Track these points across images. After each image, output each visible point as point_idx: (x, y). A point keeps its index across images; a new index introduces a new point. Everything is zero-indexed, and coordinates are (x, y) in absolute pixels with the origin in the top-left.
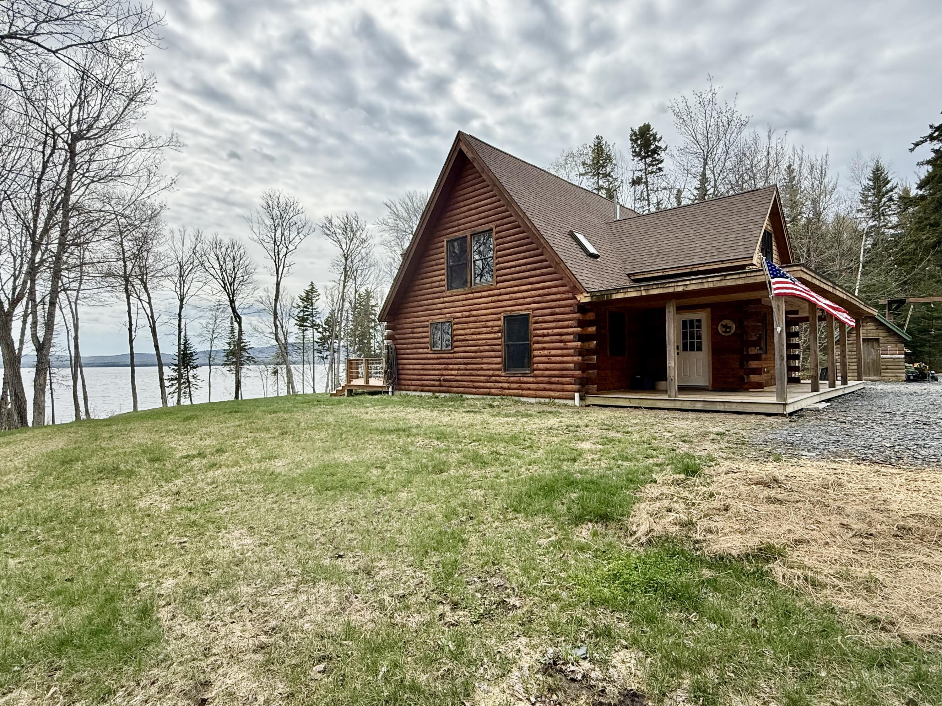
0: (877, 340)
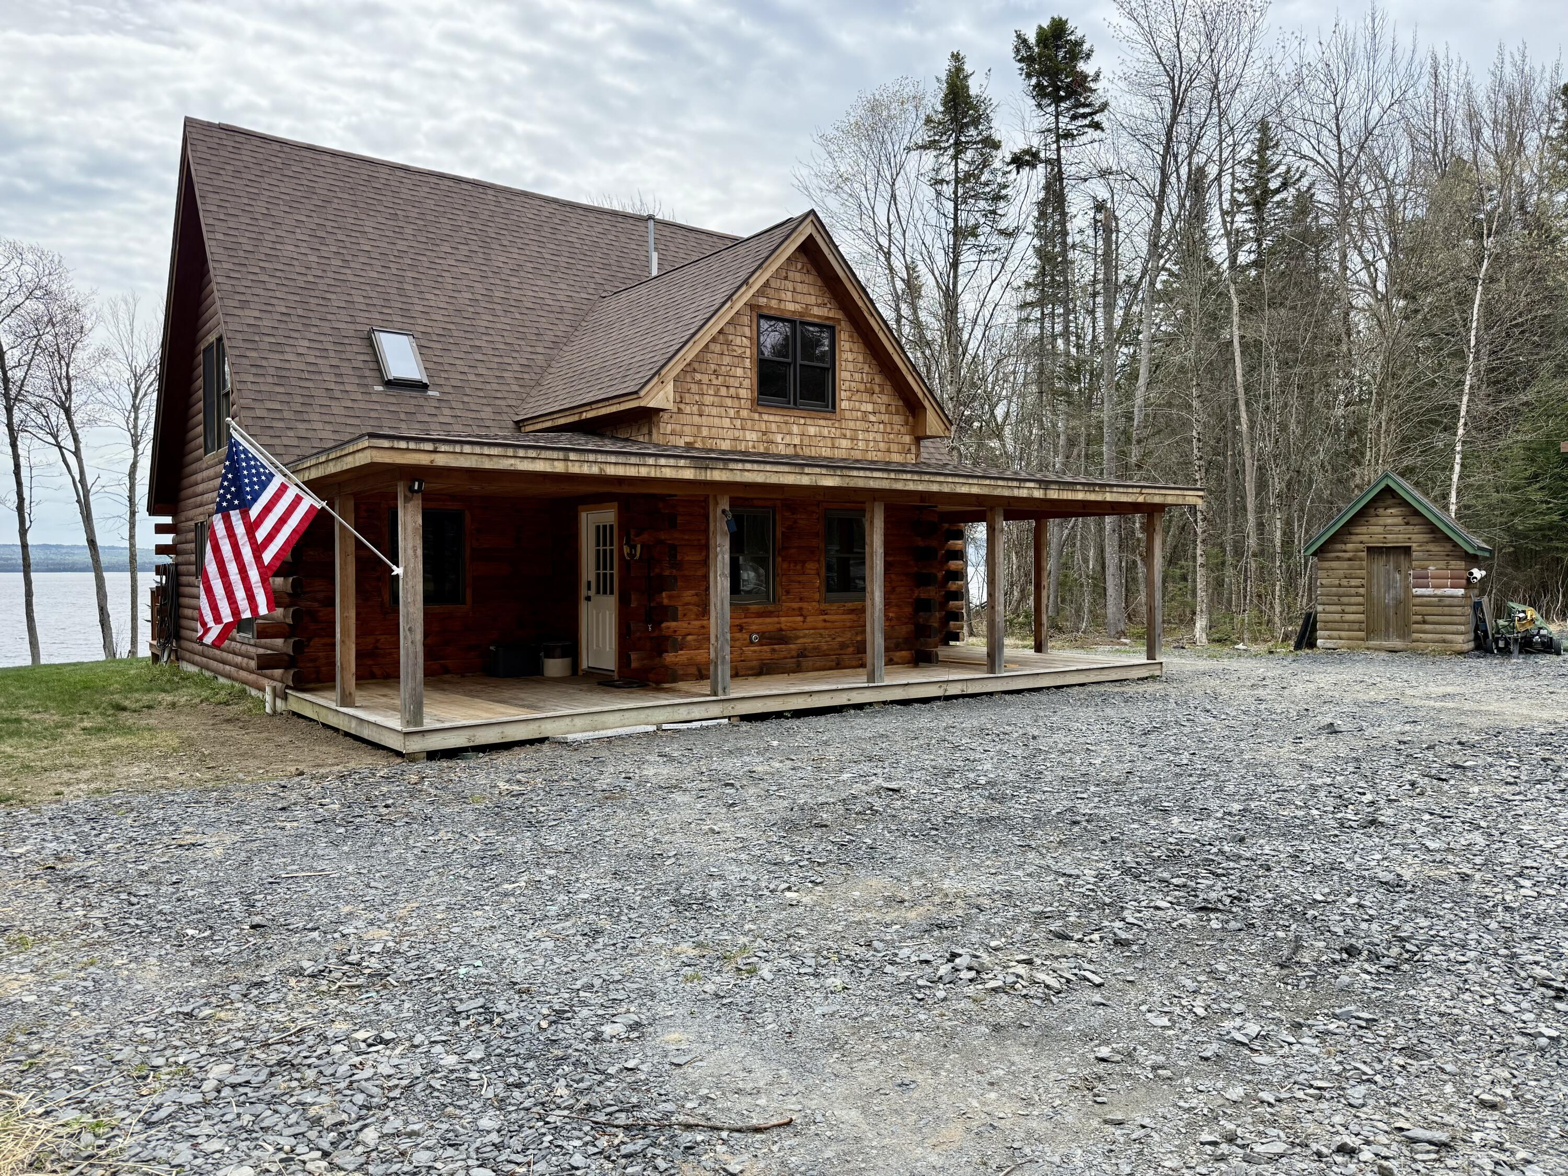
0: (1407, 550)
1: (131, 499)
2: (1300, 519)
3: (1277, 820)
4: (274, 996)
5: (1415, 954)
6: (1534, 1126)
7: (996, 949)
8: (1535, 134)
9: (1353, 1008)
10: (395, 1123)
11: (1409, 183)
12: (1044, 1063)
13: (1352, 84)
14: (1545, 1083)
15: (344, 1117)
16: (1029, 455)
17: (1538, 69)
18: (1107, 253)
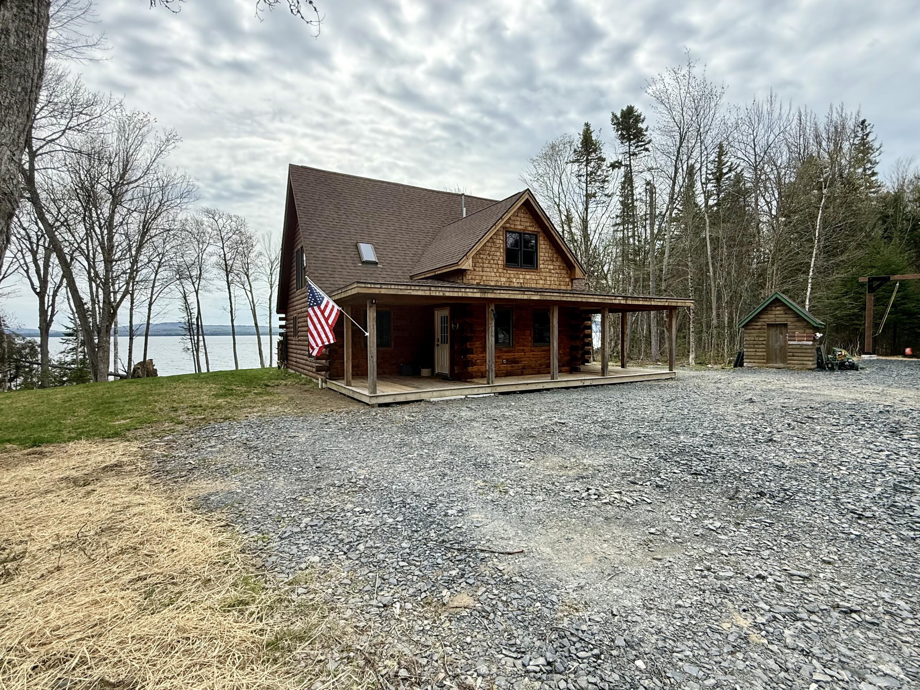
0: (786, 325)
1: (270, 308)
2: (736, 312)
3: (727, 438)
4: (325, 493)
5: (791, 496)
6: (848, 572)
7: (606, 487)
8: (848, 143)
9: (763, 517)
10: (370, 543)
11: (788, 167)
12: (626, 533)
13: (761, 126)
14: (854, 554)
15: (352, 540)
16: (619, 286)
17: (849, 114)
18: (651, 202)
